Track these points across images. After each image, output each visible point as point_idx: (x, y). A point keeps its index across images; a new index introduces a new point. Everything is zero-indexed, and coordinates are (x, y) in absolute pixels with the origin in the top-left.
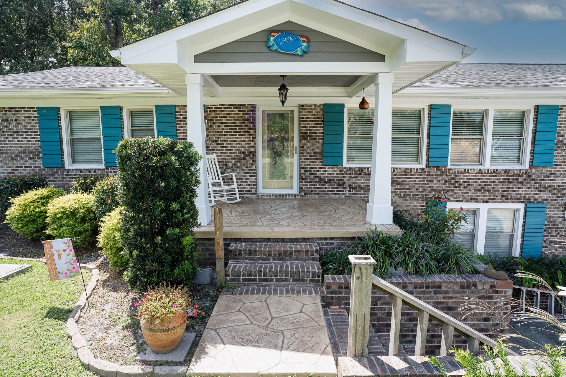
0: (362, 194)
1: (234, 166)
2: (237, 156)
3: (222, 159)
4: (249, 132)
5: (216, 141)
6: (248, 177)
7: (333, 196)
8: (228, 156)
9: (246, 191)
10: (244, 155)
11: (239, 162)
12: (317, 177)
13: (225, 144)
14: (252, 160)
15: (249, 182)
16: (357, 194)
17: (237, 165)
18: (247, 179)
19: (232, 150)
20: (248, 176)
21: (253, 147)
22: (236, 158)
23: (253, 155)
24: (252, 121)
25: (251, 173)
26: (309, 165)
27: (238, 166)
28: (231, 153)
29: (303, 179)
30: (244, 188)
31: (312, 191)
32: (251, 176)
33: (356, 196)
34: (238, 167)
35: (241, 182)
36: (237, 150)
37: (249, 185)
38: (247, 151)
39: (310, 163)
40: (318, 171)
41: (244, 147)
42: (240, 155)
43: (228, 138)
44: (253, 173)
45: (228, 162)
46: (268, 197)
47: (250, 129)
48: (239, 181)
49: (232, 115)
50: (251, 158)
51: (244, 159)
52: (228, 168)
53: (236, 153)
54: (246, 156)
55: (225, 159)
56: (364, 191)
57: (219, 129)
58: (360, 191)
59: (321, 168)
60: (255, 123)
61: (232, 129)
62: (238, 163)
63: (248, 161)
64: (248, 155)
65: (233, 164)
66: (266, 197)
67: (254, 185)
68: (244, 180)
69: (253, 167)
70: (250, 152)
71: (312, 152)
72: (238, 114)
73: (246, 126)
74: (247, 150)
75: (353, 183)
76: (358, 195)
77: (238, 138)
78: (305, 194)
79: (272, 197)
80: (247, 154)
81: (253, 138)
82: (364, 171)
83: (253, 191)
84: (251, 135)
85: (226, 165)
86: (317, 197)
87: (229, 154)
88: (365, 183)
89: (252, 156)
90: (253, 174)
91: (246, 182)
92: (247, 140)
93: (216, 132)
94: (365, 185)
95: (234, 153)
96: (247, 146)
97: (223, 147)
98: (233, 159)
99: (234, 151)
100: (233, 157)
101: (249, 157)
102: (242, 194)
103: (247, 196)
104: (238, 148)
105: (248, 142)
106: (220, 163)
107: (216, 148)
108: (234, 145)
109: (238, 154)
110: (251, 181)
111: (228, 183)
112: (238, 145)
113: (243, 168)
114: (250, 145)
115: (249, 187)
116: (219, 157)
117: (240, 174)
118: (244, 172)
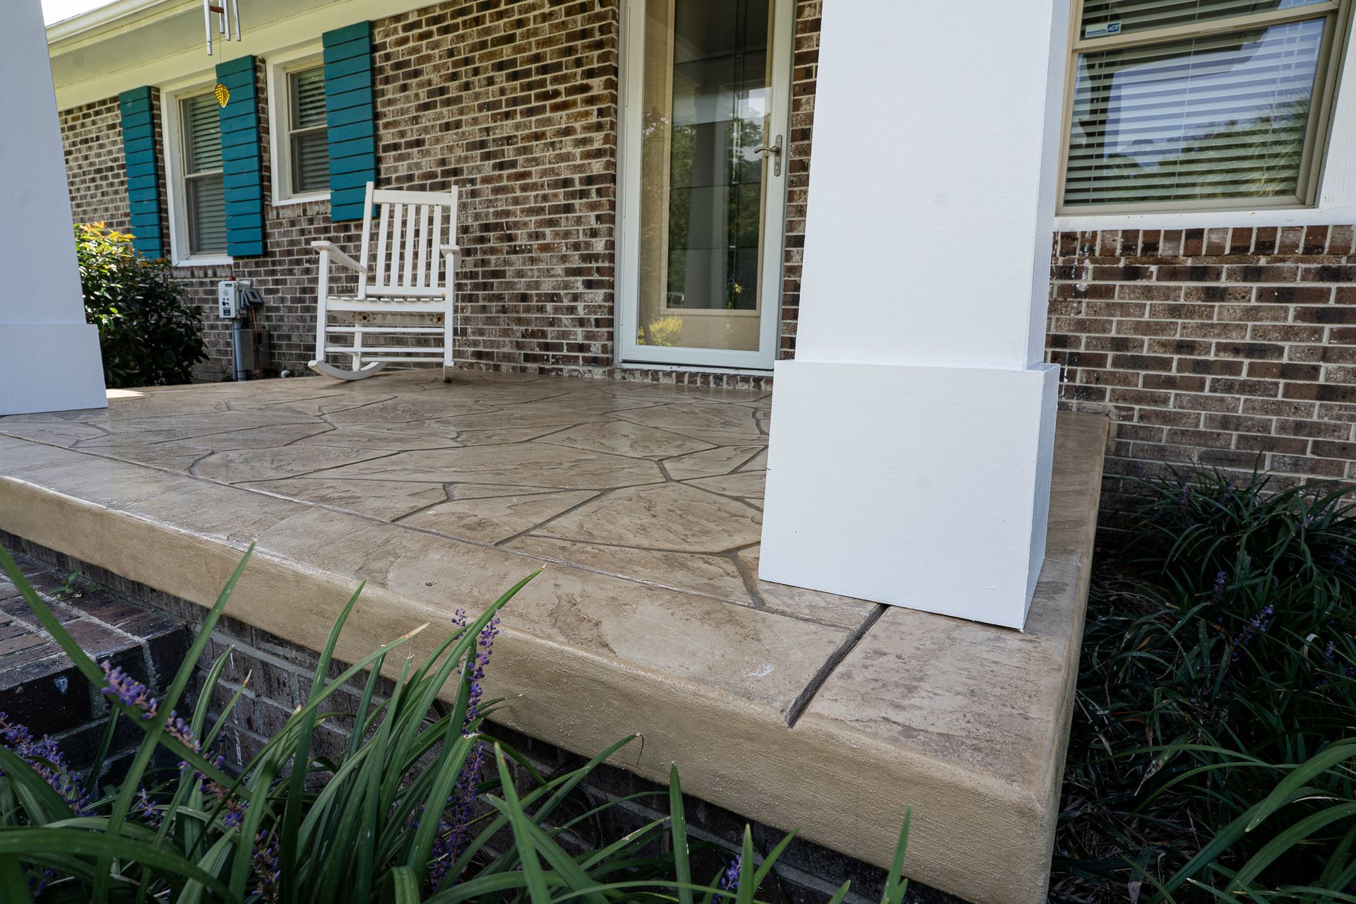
0: (1139, 398)
1: (535, 244)
2: (545, 198)
3: (497, 214)
4: (586, 88)
5: (482, 144)
6: (580, 288)
8: (516, 201)
9: (571, 347)
10: (566, 196)
11: (551, 223)
13: (509, 153)
14: (593, 214)
15: (581, 312)
16: (1100, 395)
17: (544, 236)
18: (576, 297)
19: (530, 175)
20: (580, 285)
21: (599, 153)
22: (542, 210)
23: (599, 192)
24: (598, 37)
25: (588, 271)
27: (548, 240)
28: (524, 188)
30: (565, 335)
32: (589, 285)
33: (1091, 405)
34: (545, 248)
35: (556, 310)
36: (544, 173)
37: (581, 322)
38: (576, 177)
42: (556, 196)
43: (517, 127)
44: (599, 270)
45: (516, 225)
46: (648, 380)
47: (590, 74)
49: (532, 26)
50: (593, 206)
51: (568, 209)
52: (515, 252)
53: (543, 186)
54: (573, 195)
55: (507, 213)
56: (1148, 381)
57: (491, 94)
58: (1125, 380)
60: (613, 43)
61: (529, 86)
62: (548, 231)
63: (579, 221)
64: (583, 194)
65: (530, 236)
66: (638, 379)
67: (598, 323)
68: (566, 303)
69: (599, 246)
70: (590, 180)
72: (551, 14)
73: (578, 63)
74: (580, 168)
75: (1082, 326)
76: (1108, 404)
77: (548, 121)
79: (663, 380)
80: (578, 187)
81: (601, 113)
82: (1163, 249)
83: (596, 350)
84: (591, 101)
85: (510, 238)
87: (518, 194)
88: (1162, 328)
89: (594, 197)
90: (596, 277)
91: (572, 310)
92: (578, 125)
93: (481, 108)
94: (1163, 345)
95: (534, 186)
96: (578, 151)
97: (501, 166)
98: (531, 211)
99: (534, 179)
100: (533, 205)
101: (585, 200)
102: (557, 363)
103: (575, 370)
104: (548, 166)
105: (583, 136)
106: (492, 234)
107: (480, 172)
108: (535, 155)
109: (547, 192)
110: (588, 306)
111: (515, 315)
112: (548, 154)
113: (564, 249)
114: (588, 148)
115: (581, 329)
116: (488, 207)
117: (552, 276)
118: (567, 265)
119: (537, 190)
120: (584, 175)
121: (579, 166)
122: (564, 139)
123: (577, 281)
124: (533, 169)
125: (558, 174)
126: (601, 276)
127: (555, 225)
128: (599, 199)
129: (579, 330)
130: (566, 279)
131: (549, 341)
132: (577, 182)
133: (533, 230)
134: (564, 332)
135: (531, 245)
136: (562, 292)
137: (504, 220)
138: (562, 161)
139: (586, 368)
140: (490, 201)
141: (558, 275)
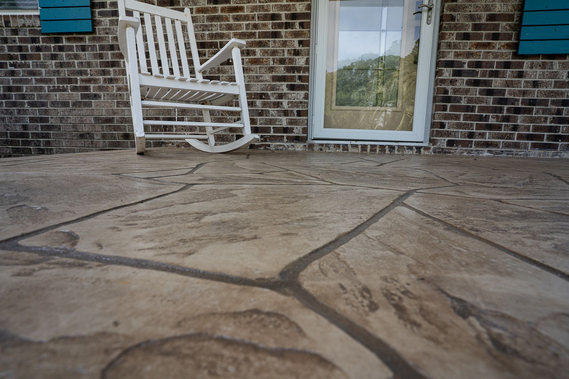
1: (247, 58)
2: (255, 26)
3: (211, 36)
6: (285, 90)
8: (229, 27)
9: (276, 130)
10: (274, 25)
11: (260, 44)
12: (490, 92)
14: (296, 40)
15: (285, 105)
17: (254, 53)
18: (281, 96)
19: (241, 9)
20: (284, 87)
22: (253, 35)
23: (301, 25)
25: (292, 78)
26: (470, 55)
27: (258, 56)
28: (237, 18)
29: (448, 99)
30: (271, 122)
31: (471, 135)
32: (292, 88)
34: (256, 62)
35: (264, 104)
36: (254, 9)
37: (286, 113)
38: (283, 13)
39: (474, 50)
40: (495, 74)
44: (300, 78)
46: (340, 150)
48: (258, 103)
50: (296, 34)
51: (275, 35)
53: (253, 18)
54: (280, 26)
55: (222, 36)
59: (507, 65)
62: (258, 50)
63: (284, 44)
64: (288, 26)
65: (242, 53)
66: (332, 150)
67: (299, 113)
68: (273, 100)
69: (300, 61)
70: (294, 16)
78: (451, 143)
79: (351, 150)
80: (284, 20)
83: (297, 131)
86: (487, 154)
87: (231, 22)
89: (297, 28)
90: (298, 82)
91: (278, 105)
97: (216, 1)
98: (243, 35)
99: (246, 12)
100: (244, 30)
101: (289, 30)
102: (266, 141)
103: (281, 145)
104: (258, 4)
106: (207, 50)
107: (196, 4)
109: (257, 22)
110: (291, 102)
113: (272, 62)
115: (285, 118)
116: (203, 30)
117: (261, 81)
118: (274, 74)
119: (248, 20)
120: (290, 12)
121: (285, 6)
123: (282, 85)
124: (245, 5)
125: (267, 10)
127: (264, 46)
128: (301, 30)
129: (284, 119)
130: (273, 83)
131: (258, 126)
132: (283, 17)
133: (244, 48)
134: (271, 120)
136: (269, 93)
137: (218, 41)
139: (288, 144)
140: (206, 26)
141: (267, 81)
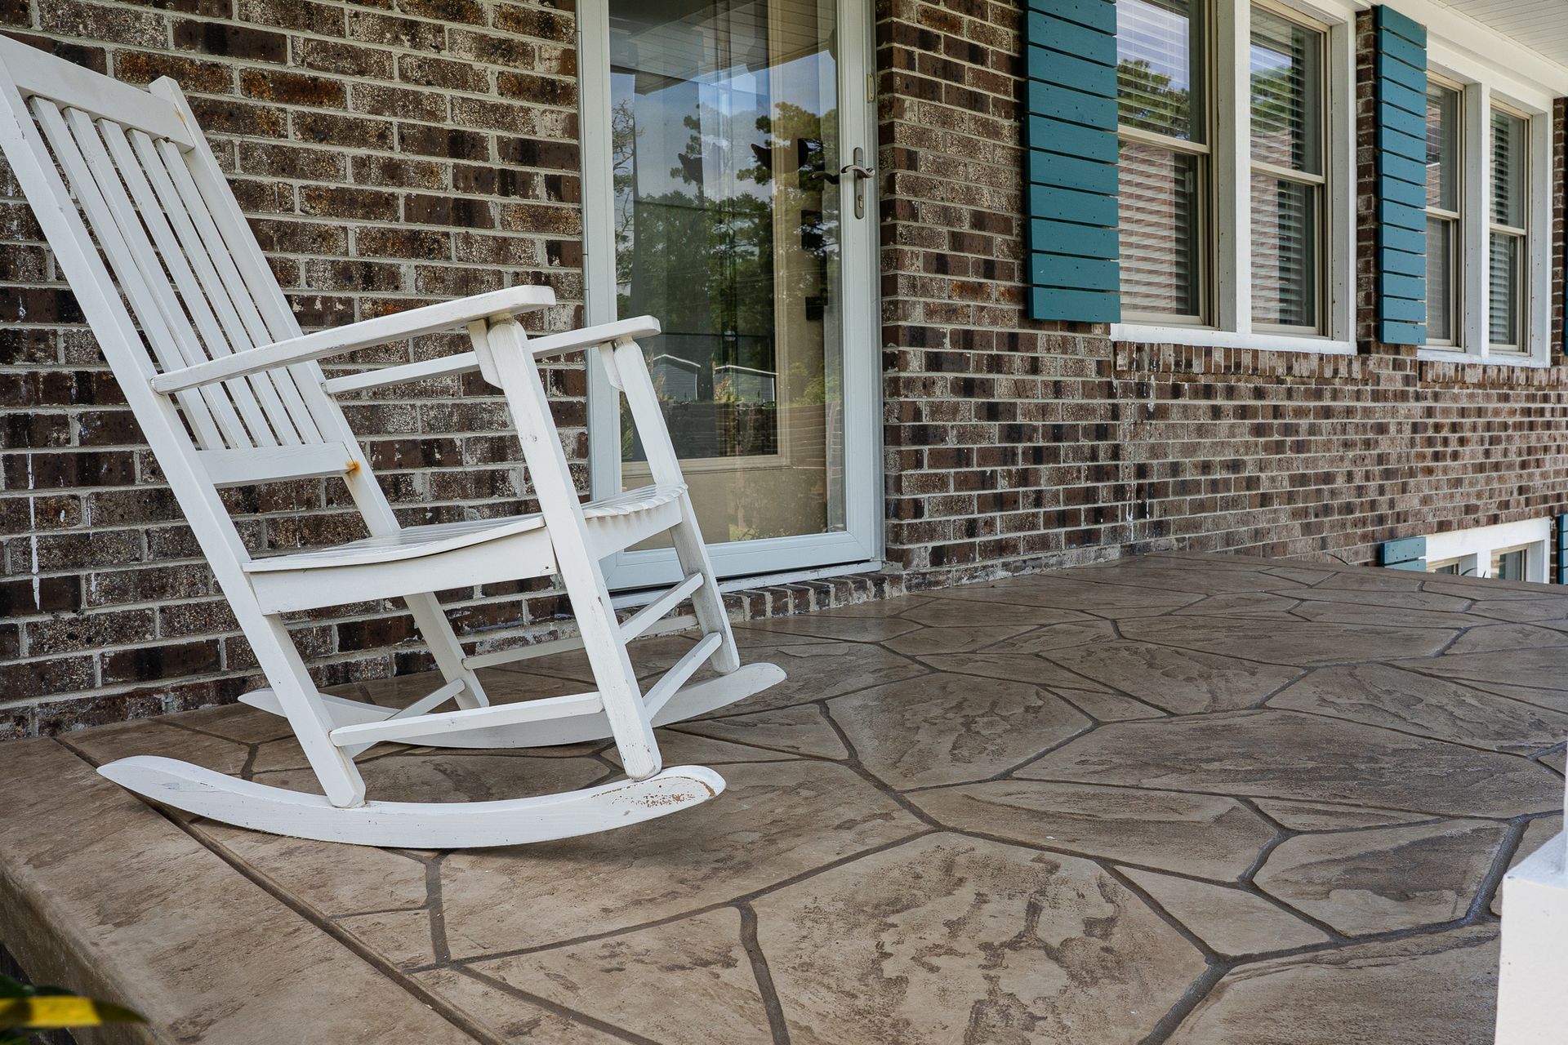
2: (393, 172)
7: (1072, 557)
8: (286, 163)
10: (462, 177)
11: (413, 245)
12: (992, 412)
14: (540, 239)
15: (518, 483)
16: (1167, 529)
17: (393, 279)
18: (499, 450)
19: (333, 93)
21: (548, 89)
22: (384, 204)
23: (553, 184)
26: (951, 313)
28: (316, 129)
29: (922, 435)
31: (971, 528)
33: (1163, 541)
35: (443, 486)
36: (385, 101)
38: (491, 135)
39: (958, 302)
40: (996, 364)
41: (458, 76)
42: (428, 172)
48: (421, 478)
50: (538, 220)
51: (468, 214)
53: (382, 137)
54: (483, 179)
58: (1179, 509)
59: (1013, 342)
62: (407, 267)
63: (501, 250)
64: (509, 183)
68: (472, 465)
70: (529, 152)
71: (966, 209)
74: (498, 114)
75: (1153, 451)
78: (938, 556)
80: (495, 162)
86: (1001, 574)
87: (293, 140)
89: (541, 198)
91: (491, 481)
95: (352, 132)
96: (492, 69)
98: (343, 202)
99: (352, 111)
100: (350, 183)
101: (515, 200)
103: (513, 641)
104: (397, 84)
105: (503, 34)
107: (116, 36)
108: (349, 41)
109: (398, 155)
111: (303, 512)
112: (397, 51)
114: (519, 69)
117: (425, 394)
119: (363, 142)
120: (513, 135)
121: (495, 108)
122: (448, 25)
123: (501, 407)
124: (348, 81)
125: (432, 115)
126: (566, 393)
127: (430, 253)
128: (555, 204)
130: (469, 401)
132: (493, 148)
133: (354, 256)
135: (348, 302)
136: (458, 437)
138: (444, 82)
141: (445, 391)
